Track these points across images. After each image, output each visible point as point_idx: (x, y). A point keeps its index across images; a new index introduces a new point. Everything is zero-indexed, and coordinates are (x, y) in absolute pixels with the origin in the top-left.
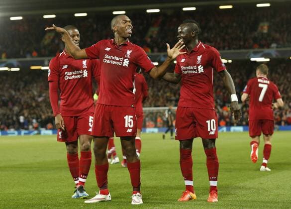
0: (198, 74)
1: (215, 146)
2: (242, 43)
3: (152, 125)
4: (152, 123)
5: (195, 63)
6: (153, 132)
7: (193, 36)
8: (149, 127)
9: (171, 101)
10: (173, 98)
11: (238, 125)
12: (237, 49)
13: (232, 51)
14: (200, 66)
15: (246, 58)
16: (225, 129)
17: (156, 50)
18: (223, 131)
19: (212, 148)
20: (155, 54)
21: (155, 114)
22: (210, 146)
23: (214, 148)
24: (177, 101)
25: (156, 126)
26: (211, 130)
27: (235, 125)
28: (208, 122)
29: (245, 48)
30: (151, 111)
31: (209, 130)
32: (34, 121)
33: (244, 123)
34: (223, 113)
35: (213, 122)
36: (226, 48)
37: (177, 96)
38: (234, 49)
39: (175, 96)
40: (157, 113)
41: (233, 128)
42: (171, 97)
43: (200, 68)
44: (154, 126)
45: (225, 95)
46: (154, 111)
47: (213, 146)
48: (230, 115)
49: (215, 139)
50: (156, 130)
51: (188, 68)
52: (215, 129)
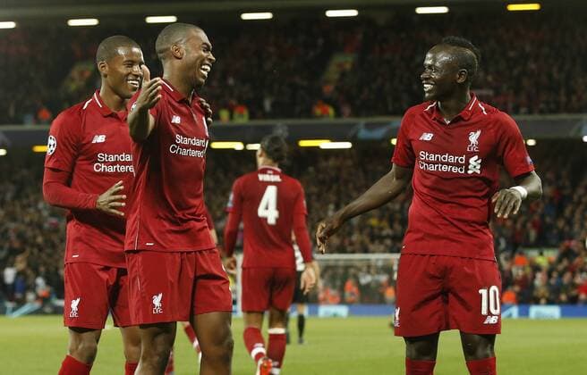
0: (467, 177)
1: (493, 353)
2: (563, 99)
3: (333, 297)
4: (333, 292)
5: (461, 149)
6: (335, 315)
7: (459, 81)
8: (325, 301)
9: (381, 239)
10: (387, 231)
11: (550, 302)
12: (552, 112)
13: (537, 117)
14: (476, 157)
15: (572, 134)
16: (514, 311)
17: (347, 110)
18: (510, 315)
19: (487, 356)
20: (346, 120)
21: (341, 271)
22: (480, 352)
23: (491, 357)
24: (397, 239)
25: (342, 302)
26: (490, 313)
27: (543, 301)
28: (483, 292)
29: (569, 110)
30: (331, 263)
31: (484, 312)
32: (40, 281)
33: (563, 297)
34: (510, 272)
35: (495, 293)
36: (523, 110)
37: (398, 227)
38: (541, 112)
39: (391, 227)
40: (347, 268)
41: (534, 310)
42: (381, 229)
43: (475, 164)
44: (338, 299)
45: (518, 226)
46: (341, 263)
47: (489, 352)
48: (530, 277)
49: (494, 336)
50: (343, 311)
51: (441, 158)
52: (498, 311)
